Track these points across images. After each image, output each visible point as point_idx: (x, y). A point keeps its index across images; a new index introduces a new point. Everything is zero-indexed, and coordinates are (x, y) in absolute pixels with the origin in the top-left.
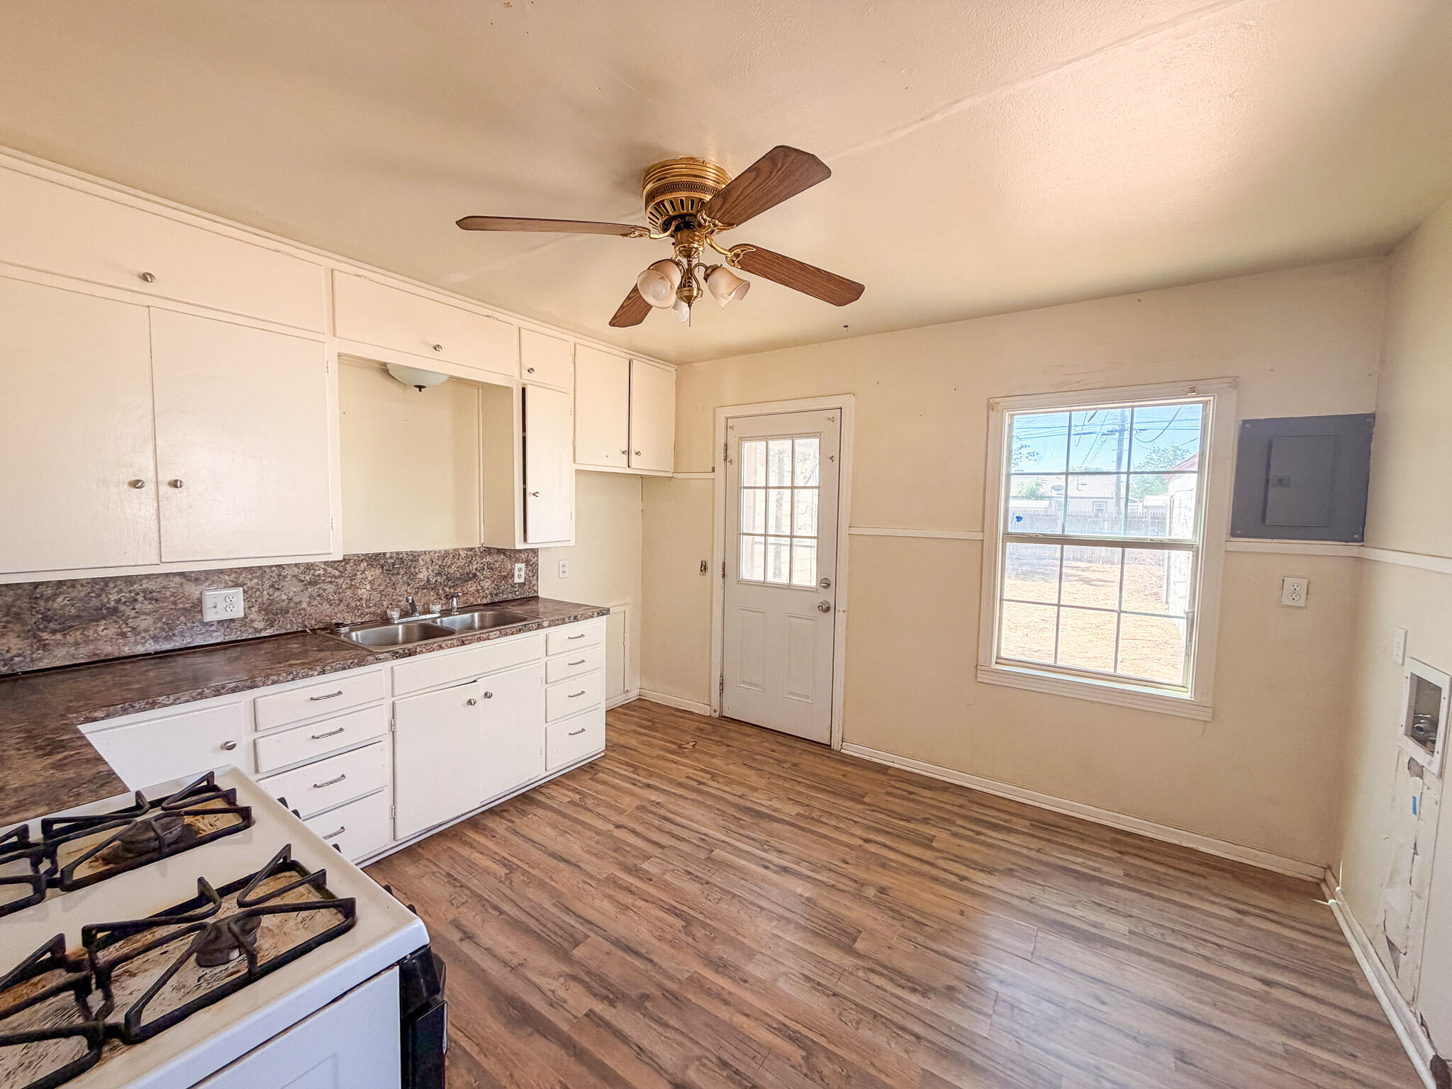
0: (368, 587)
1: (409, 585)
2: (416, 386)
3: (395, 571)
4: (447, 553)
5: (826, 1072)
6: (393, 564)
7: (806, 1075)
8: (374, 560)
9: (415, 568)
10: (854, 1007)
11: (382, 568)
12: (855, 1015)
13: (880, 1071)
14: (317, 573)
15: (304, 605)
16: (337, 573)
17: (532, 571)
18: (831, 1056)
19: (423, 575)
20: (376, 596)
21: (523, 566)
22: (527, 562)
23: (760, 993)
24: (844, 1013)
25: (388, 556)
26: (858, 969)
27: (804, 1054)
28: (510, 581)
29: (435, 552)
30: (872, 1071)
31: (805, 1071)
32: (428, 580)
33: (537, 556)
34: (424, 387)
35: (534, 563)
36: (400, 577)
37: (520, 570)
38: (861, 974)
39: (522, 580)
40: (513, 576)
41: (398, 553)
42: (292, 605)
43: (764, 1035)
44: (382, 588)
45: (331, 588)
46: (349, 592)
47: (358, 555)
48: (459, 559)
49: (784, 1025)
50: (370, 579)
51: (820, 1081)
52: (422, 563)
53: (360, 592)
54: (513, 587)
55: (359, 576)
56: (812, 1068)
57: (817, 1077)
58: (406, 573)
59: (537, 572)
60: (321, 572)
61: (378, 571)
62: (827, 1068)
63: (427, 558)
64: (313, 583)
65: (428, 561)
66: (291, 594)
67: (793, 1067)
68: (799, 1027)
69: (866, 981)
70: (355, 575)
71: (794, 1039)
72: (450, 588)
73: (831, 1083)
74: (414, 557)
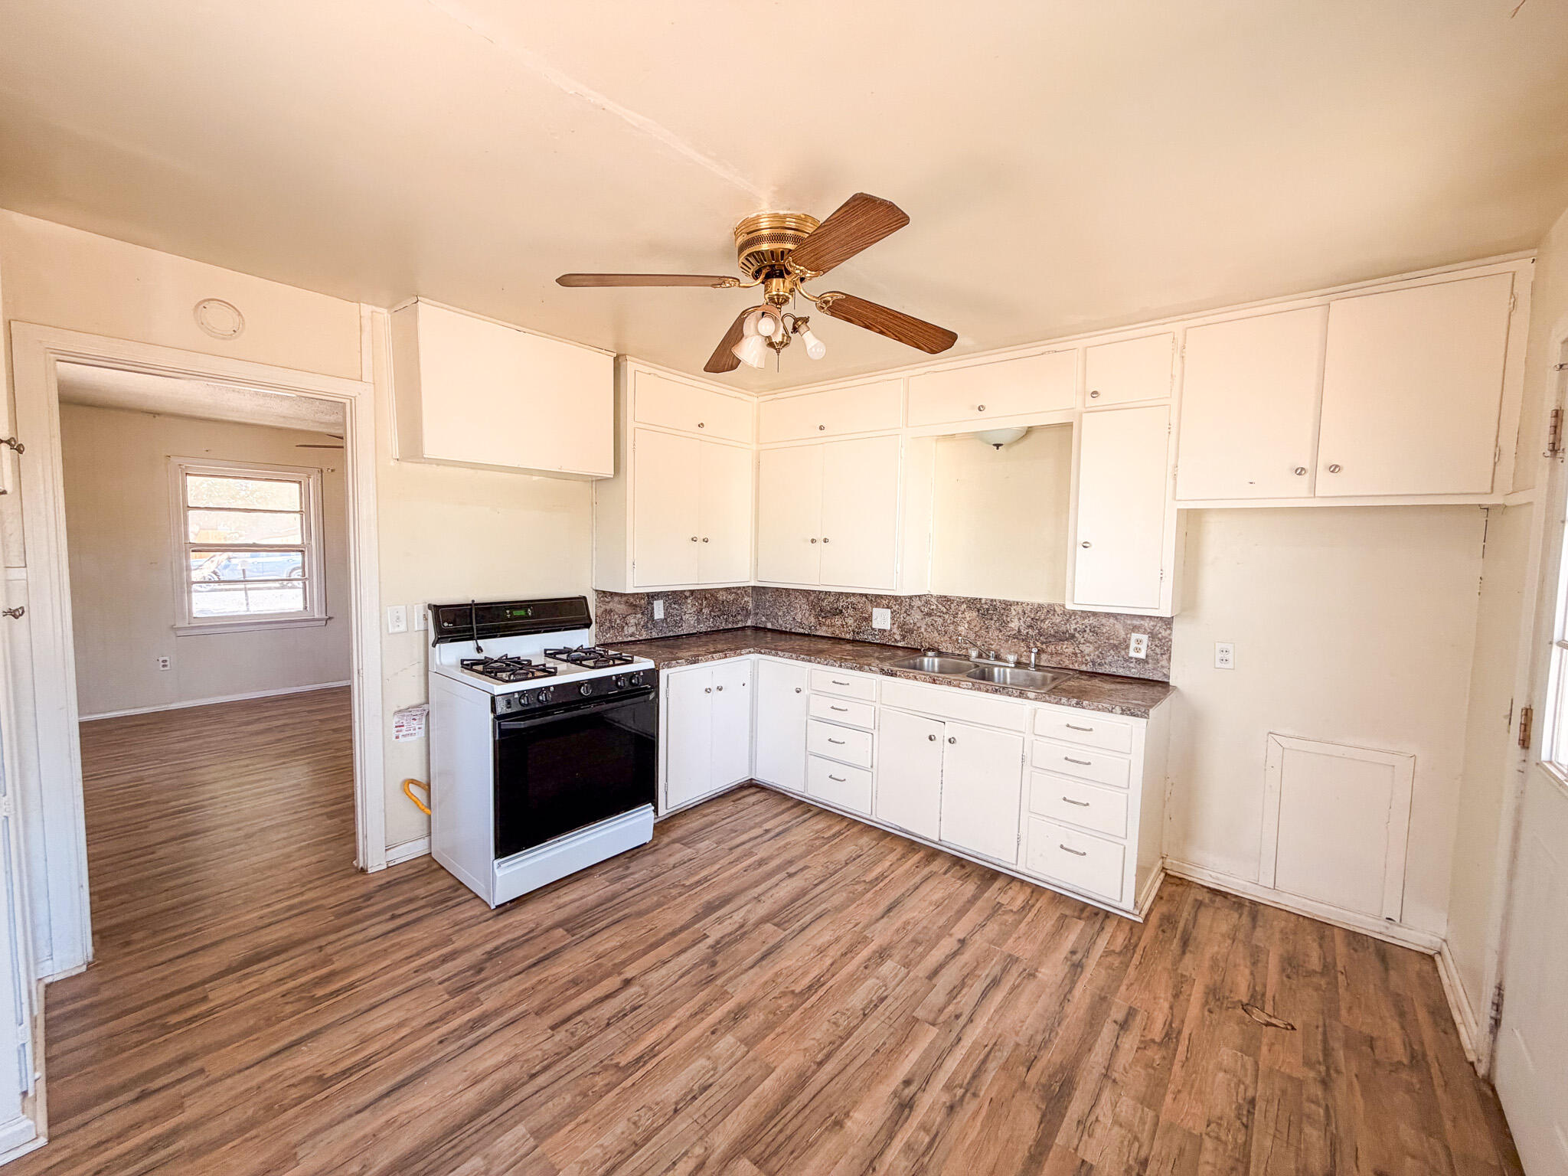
0: (966, 626)
1: (1001, 631)
2: (994, 445)
3: (989, 617)
4: (1040, 607)
5: (597, 1078)
6: (988, 610)
7: (601, 1062)
8: (973, 603)
9: (1007, 616)
10: (655, 1125)
11: (978, 611)
12: (645, 1122)
13: (578, 1125)
14: (932, 607)
15: (923, 630)
16: (945, 610)
17: (1161, 647)
18: (610, 1087)
19: (1014, 625)
20: (972, 636)
21: (1145, 638)
22: (1153, 636)
23: (696, 1042)
24: (650, 1113)
25: (983, 602)
26: (706, 1149)
27: (621, 1065)
28: (1123, 653)
29: (1028, 604)
30: (581, 1118)
31: (605, 1062)
32: (1019, 631)
33: (1171, 629)
34: (1001, 445)
35: (1165, 638)
36: (993, 622)
37: (1139, 642)
38: (698, 1150)
39: (1142, 655)
40: (1128, 647)
41: (992, 600)
42: (915, 628)
43: (651, 1038)
44: (977, 629)
45: (940, 621)
46: (952, 628)
47: (959, 598)
48: (1054, 615)
49: (655, 1056)
50: (968, 619)
51: (592, 1071)
52: (1014, 613)
53: (960, 628)
54: (1126, 661)
55: (960, 615)
56: (606, 1068)
57: (597, 1069)
58: (998, 619)
59: (1169, 649)
60: (934, 607)
61: (975, 614)
62: (600, 1081)
63: (1019, 609)
64: (929, 615)
65: (1020, 611)
66: (916, 620)
67: (613, 1054)
68: (649, 1066)
69: (686, 1153)
70: (957, 614)
71: (639, 1061)
72: (1042, 643)
73: (587, 1079)
74: (1007, 605)
